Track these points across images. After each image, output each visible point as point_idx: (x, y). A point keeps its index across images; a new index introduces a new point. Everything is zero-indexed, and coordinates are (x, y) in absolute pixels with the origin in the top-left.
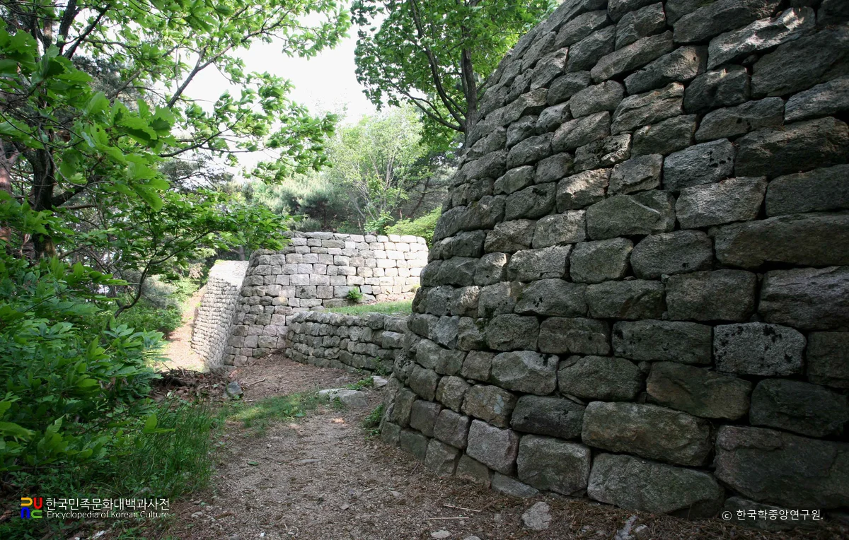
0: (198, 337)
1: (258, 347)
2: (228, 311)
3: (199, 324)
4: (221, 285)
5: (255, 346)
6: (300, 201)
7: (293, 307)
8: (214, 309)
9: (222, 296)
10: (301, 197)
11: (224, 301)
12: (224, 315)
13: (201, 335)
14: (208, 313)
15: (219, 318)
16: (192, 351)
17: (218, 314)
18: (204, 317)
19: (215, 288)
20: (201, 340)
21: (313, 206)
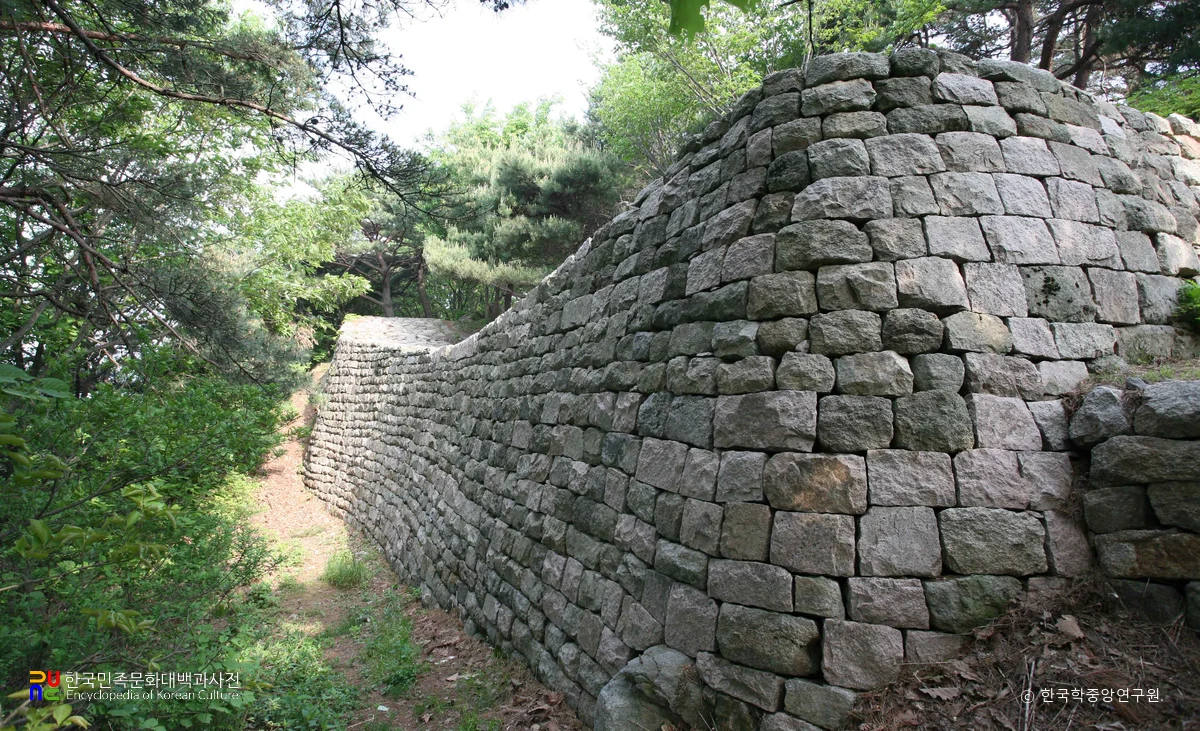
0: (321, 465)
1: (947, 571)
2: (398, 409)
3: (322, 437)
4: (369, 356)
5: (927, 564)
6: (542, 183)
7: (1036, 360)
8: (354, 407)
9: (377, 379)
10: (541, 175)
11: (384, 387)
12: (390, 418)
13: (327, 461)
14: (340, 415)
15: (373, 424)
16: (309, 494)
17: (371, 415)
18: (331, 423)
19: (355, 364)
20: (328, 470)
21: (569, 190)
